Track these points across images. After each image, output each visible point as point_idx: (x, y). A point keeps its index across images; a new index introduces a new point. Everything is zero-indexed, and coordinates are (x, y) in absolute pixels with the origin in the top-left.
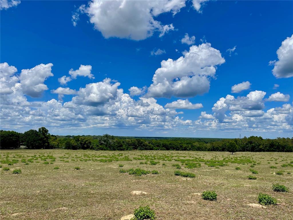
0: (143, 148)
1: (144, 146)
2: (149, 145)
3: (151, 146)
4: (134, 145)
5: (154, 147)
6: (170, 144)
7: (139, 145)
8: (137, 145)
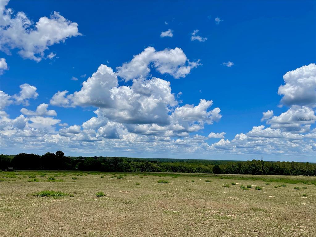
0: (151, 170)
1: (152, 168)
2: (157, 167)
3: (158, 168)
4: (142, 167)
5: (162, 170)
6: (179, 167)
7: (146, 167)
8: (145, 167)
